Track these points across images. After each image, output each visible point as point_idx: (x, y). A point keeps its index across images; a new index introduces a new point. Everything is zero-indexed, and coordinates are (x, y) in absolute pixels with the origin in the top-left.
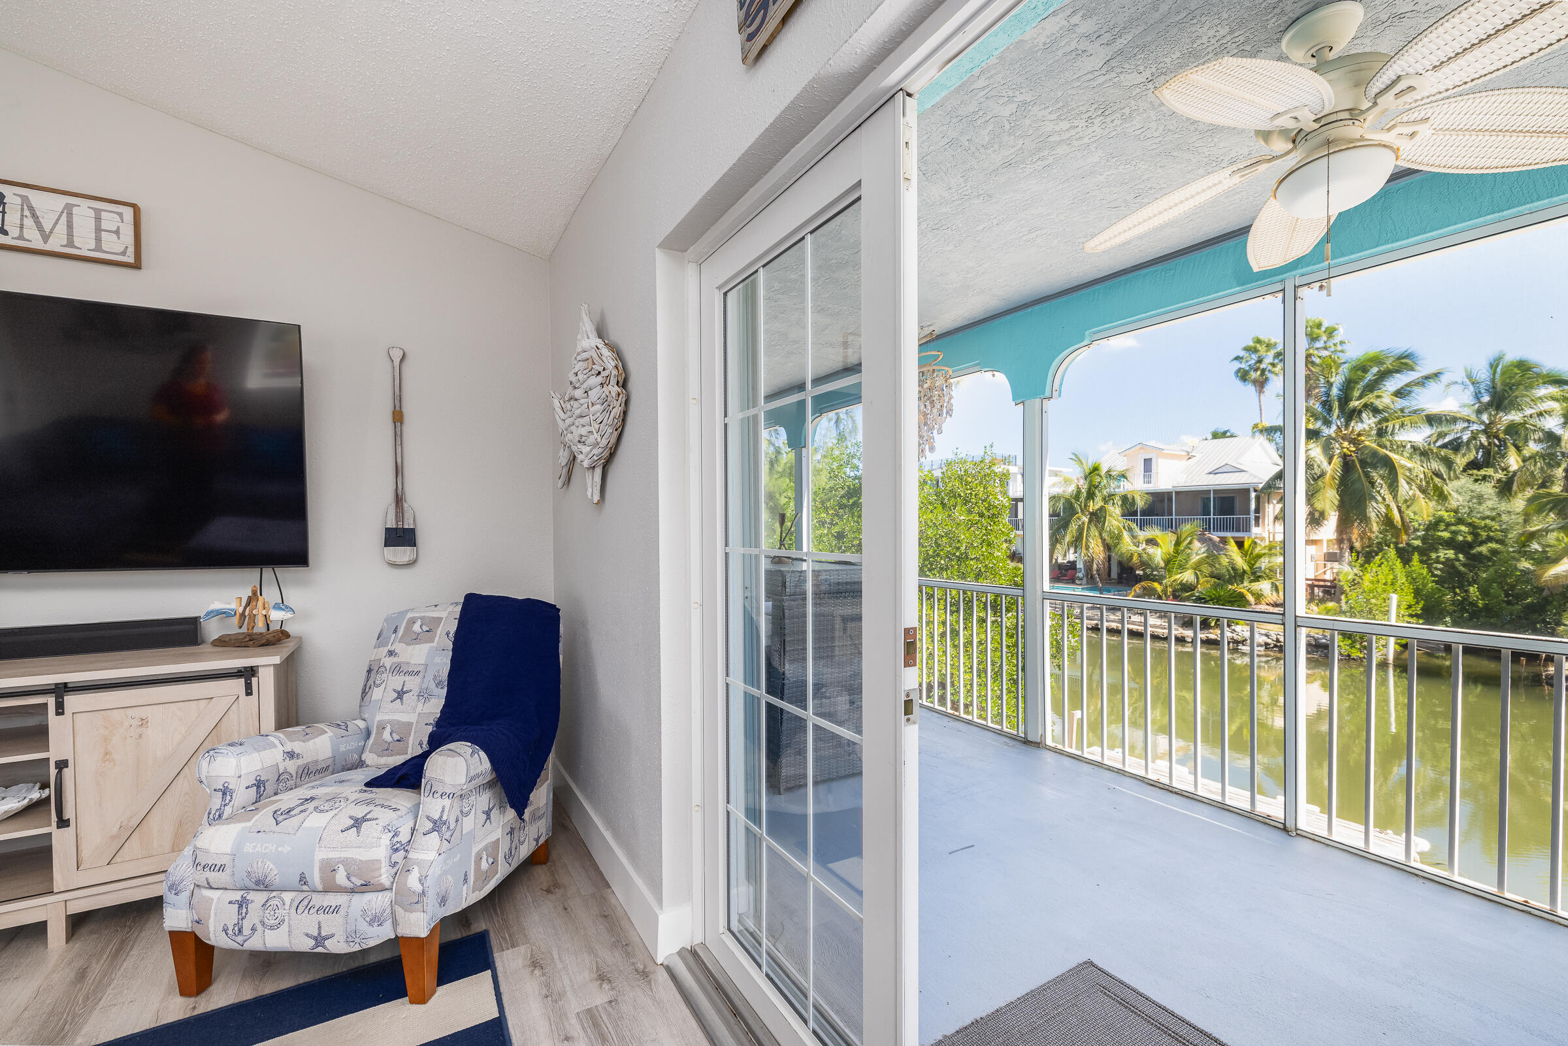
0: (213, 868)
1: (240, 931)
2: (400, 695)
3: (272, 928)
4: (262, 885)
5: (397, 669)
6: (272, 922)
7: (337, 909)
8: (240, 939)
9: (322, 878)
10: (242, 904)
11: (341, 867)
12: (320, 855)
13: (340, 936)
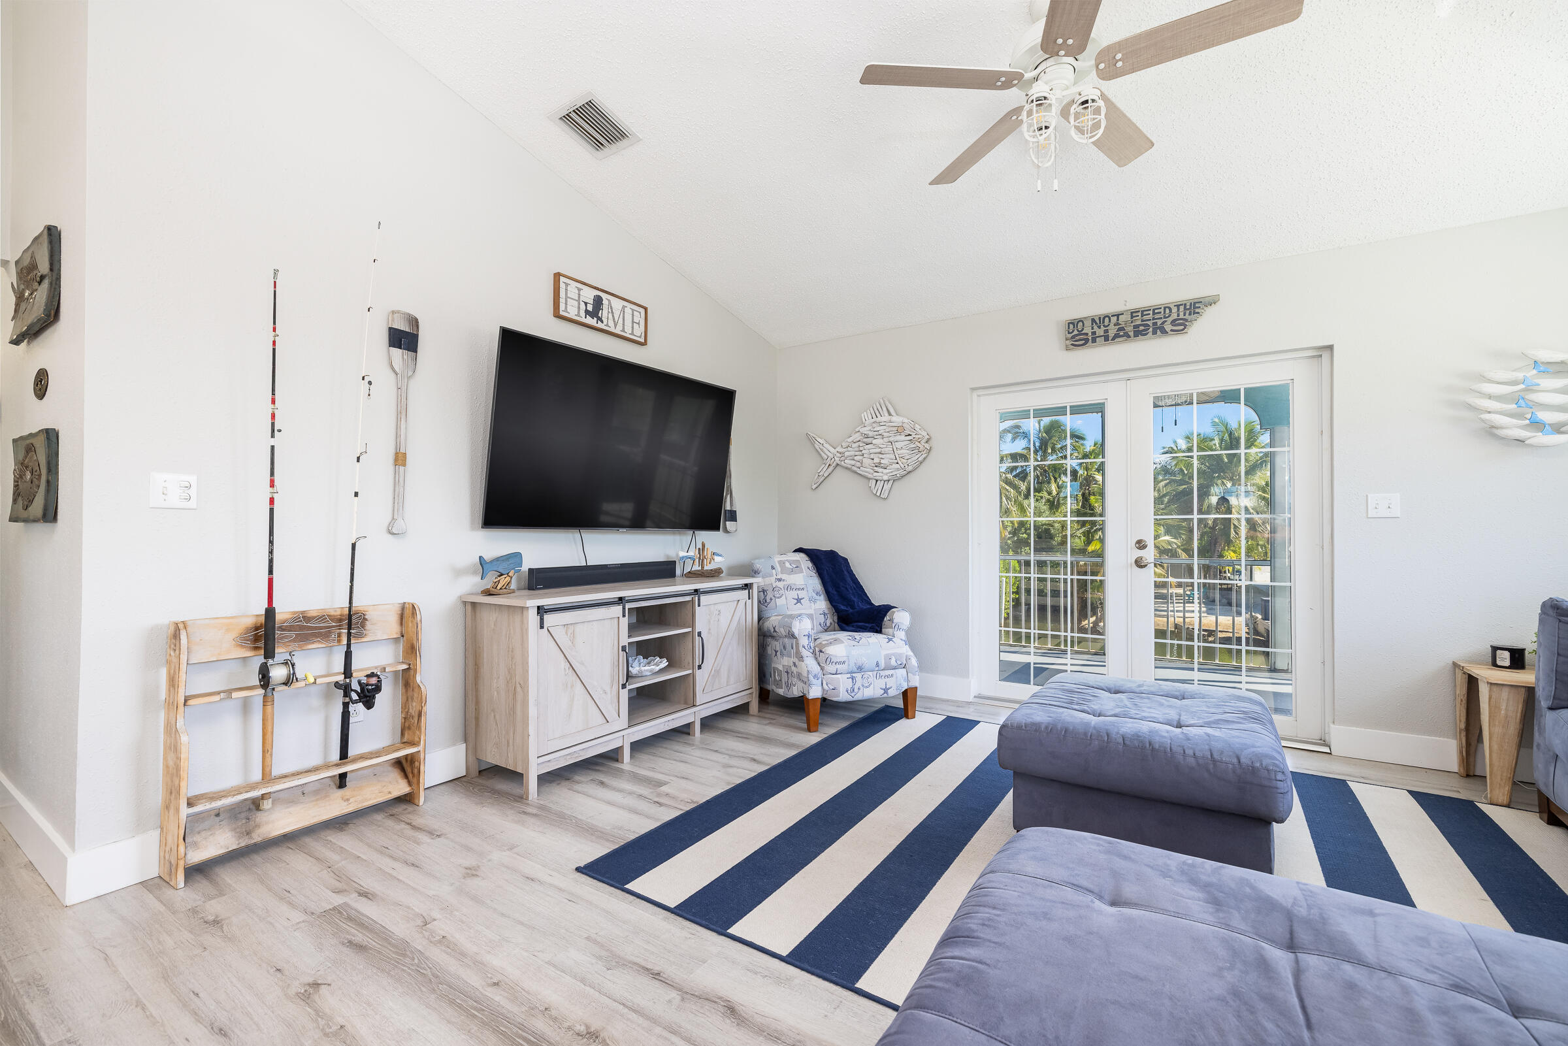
0: (840, 663)
1: (853, 690)
2: (799, 600)
3: (867, 687)
4: (860, 669)
5: (789, 588)
6: (867, 685)
7: (892, 675)
8: (853, 695)
9: (885, 663)
10: (853, 678)
11: (893, 657)
12: (884, 653)
13: (894, 687)
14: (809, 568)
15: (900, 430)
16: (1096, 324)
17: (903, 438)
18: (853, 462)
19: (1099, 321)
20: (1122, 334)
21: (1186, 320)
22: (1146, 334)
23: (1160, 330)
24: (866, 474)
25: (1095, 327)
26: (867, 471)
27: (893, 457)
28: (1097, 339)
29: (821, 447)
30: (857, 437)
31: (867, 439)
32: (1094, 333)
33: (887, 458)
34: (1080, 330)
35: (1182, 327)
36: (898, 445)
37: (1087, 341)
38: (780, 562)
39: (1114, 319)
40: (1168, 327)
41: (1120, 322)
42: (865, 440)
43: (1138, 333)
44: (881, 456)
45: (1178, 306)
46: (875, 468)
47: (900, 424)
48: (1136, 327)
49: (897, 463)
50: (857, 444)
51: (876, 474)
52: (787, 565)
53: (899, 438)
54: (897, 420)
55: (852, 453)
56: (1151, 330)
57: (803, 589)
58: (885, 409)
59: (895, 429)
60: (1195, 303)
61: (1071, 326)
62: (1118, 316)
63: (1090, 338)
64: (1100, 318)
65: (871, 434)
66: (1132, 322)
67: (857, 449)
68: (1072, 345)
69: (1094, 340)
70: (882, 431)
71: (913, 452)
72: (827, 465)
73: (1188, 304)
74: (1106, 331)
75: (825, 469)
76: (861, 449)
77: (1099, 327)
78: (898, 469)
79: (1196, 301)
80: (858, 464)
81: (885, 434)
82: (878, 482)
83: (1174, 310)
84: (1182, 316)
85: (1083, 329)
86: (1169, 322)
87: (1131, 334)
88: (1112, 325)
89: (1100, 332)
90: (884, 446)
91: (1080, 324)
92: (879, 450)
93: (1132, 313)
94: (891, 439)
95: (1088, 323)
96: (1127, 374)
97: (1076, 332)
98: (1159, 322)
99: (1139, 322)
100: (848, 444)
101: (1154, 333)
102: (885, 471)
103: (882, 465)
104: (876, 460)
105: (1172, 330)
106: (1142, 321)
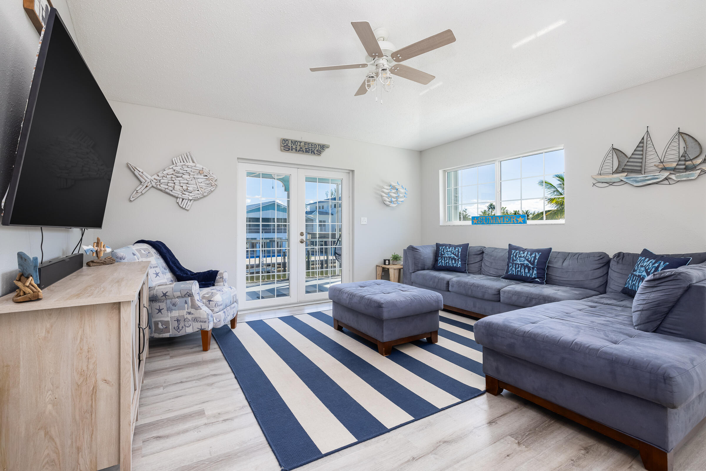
14: (155, 253)
15: (200, 172)
16: (293, 143)
17: (202, 177)
18: (167, 187)
19: (294, 142)
20: (301, 150)
21: (321, 151)
22: (309, 153)
23: (313, 152)
24: (175, 194)
25: (292, 145)
26: (177, 192)
27: (196, 187)
28: (293, 150)
29: (141, 174)
30: (171, 171)
31: (177, 174)
32: (292, 147)
33: (192, 187)
34: (287, 144)
35: (320, 153)
36: (200, 180)
37: (289, 149)
38: (137, 250)
39: (299, 143)
40: (316, 152)
41: (301, 145)
42: (176, 174)
43: (306, 152)
44: (188, 185)
45: (319, 145)
46: (184, 192)
47: (201, 169)
48: (306, 149)
49: (198, 191)
50: (170, 176)
51: (183, 195)
52: (143, 252)
53: (199, 176)
54: (199, 166)
55: (167, 181)
56: (310, 151)
57: (157, 267)
58: (190, 158)
59: (198, 171)
60: (323, 146)
61: (284, 141)
62: (300, 142)
63: (291, 148)
64: (294, 141)
65: (181, 171)
66: (305, 146)
67: (170, 179)
68: (284, 149)
69: (292, 150)
70: (189, 171)
71: (208, 185)
72: (145, 186)
73: (321, 145)
74: (296, 147)
75: (143, 189)
76: (173, 179)
77: (294, 145)
78: (198, 194)
79: (324, 145)
80: (171, 188)
81: (192, 173)
82: (184, 200)
83: (318, 146)
84: (319, 149)
85: (288, 144)
86: (316, 150)
87: (304, 151)
88: (298, 145)
89: (294, 147)
90: (190, 180)
91: (287, 141)
92: (187, 182)
93: (305, 143)
94: (195, 176)
95: (290, 142)
96: (298, 166)
97: (285, 144)
98: (313, 149)
99: (307, 147)
100: (163, 175)
101: (312, 153)
102: (190, 194)
103: (189, 191)
104: (185, 187)
105: (317, 153)
106: (308, 147)
